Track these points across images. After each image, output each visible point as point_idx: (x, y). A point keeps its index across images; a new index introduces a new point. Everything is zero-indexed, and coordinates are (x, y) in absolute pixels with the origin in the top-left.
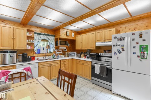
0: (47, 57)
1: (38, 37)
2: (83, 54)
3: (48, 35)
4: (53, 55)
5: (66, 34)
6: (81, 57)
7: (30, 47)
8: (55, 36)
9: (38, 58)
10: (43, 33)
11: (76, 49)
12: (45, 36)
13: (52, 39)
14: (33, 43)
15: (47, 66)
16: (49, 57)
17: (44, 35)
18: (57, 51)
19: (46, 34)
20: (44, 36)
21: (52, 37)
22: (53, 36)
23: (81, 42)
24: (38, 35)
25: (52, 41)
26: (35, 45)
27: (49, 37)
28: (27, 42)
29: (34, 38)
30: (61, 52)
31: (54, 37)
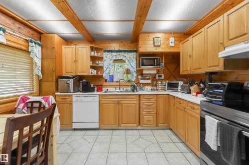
0: (121, 88)
1: (108, 56)
2: (195, 86)
3: (125, 51)
4: (131, 86)
5: (154, 44)
6: (189, 92)
7: (95, 71)
8: (136, 51)
9: (107, 88)
10: (117, 49)
11: (181, 73)
12: (120, 53)
13: (132, 58)
14: (102, 65)
15: (113, 102)
16: (125, 89)
17: (117, 51)
18: (141, 79)
19: (121, 49)
20: (118, 53)
21: (132, 53)
22: (133, 51)
23: (190, 56)
24: (108, 53)
25: (133, 61)
26: (105, 69)
27: (126, 54)
28: (91, 65)
29: (102, 58)
30: (149, 81)
31: (135, 53)
